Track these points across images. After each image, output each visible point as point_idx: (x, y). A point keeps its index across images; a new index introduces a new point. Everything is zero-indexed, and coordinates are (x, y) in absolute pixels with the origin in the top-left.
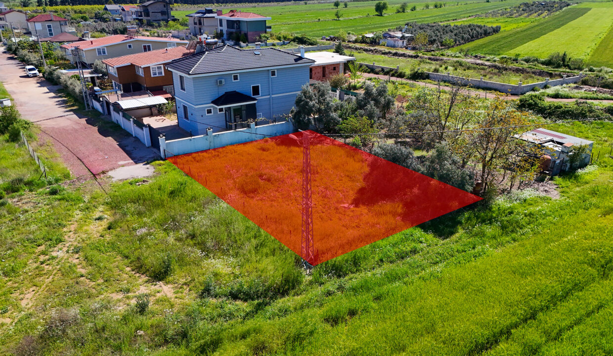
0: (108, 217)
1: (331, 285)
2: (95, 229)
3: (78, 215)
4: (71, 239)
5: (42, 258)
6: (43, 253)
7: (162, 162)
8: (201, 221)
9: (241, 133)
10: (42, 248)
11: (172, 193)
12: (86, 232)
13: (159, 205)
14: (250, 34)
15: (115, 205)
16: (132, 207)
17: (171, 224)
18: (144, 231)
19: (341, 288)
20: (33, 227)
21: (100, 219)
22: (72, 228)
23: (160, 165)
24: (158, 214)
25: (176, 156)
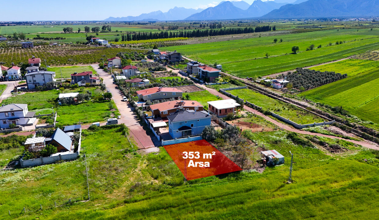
0: (147, 163)
1: (189, 185)
2: (144, 166)
3: (140, 161)
4: (139, 168)
5: (133, 171)
6: (134, 170)
7: (162, 147)
8: (167, 167)
9: (186, 139)
10: (133, 169)
11: (162, 158)
12: (142, 166)
13: (158, 161)
14: (211, 78)
15: (148, 160)
16: (152, 161)
17: (160, 167)
18: (154, 168)
19: (190, 186)
20: (131, 163)
21: (145, 163)
22: (139, 165)
23: (161, 148)
24: (158, 164)
25: (166, 145)
